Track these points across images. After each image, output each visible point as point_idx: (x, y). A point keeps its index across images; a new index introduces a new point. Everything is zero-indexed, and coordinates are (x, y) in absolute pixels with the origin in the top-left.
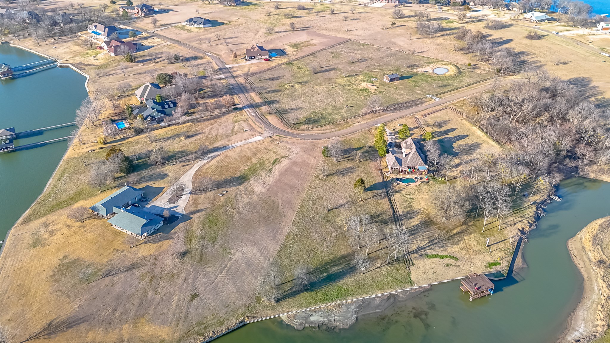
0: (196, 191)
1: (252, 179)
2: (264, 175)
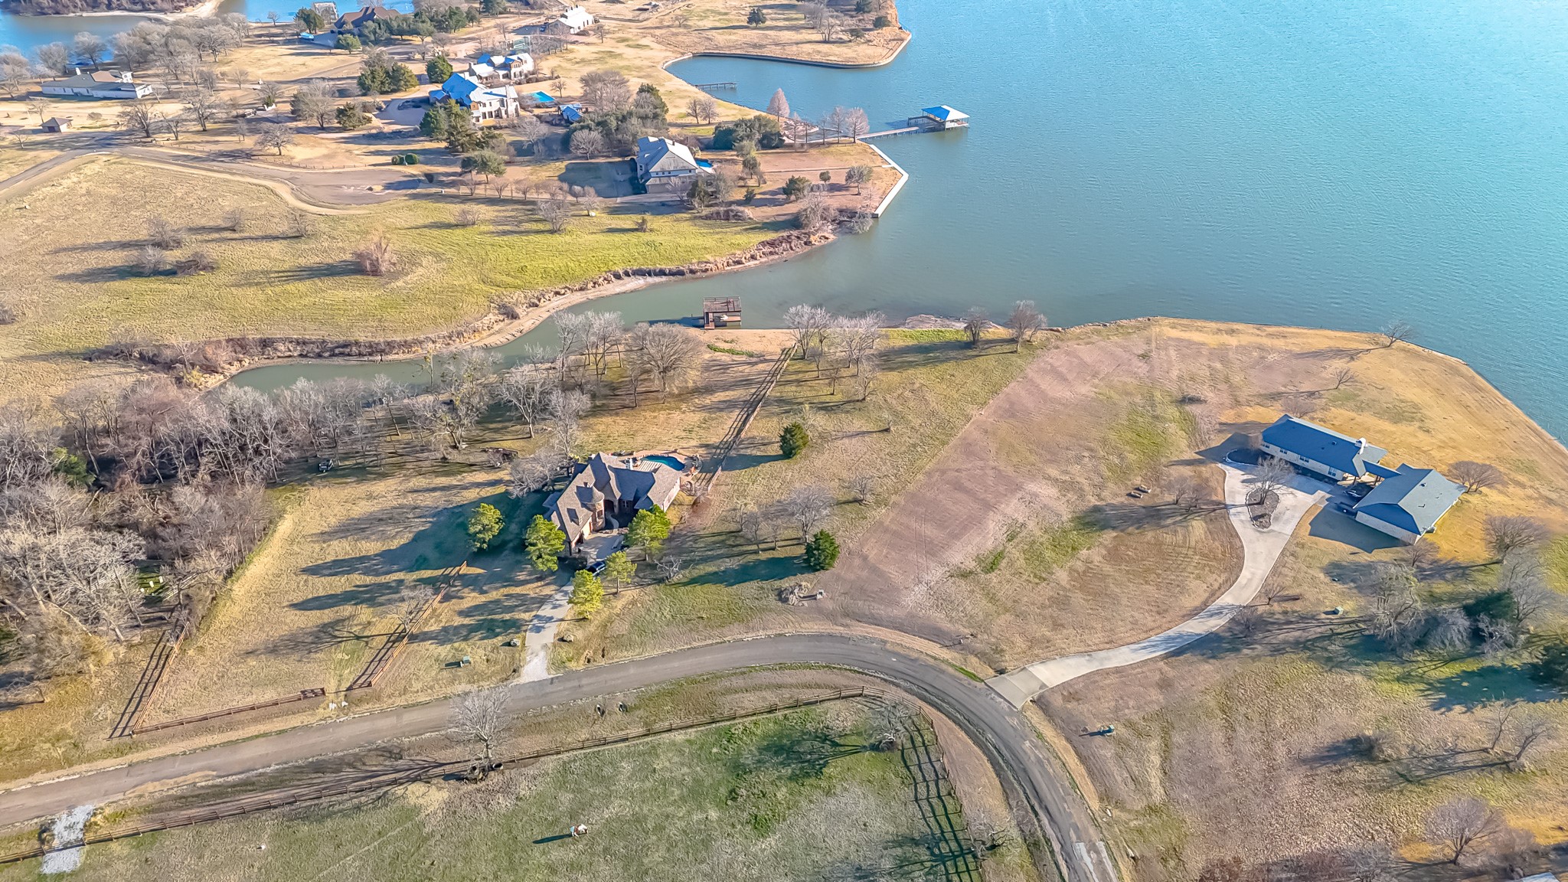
0: (1214, 510)
1: (1065, 518)
2: (1031, 525)
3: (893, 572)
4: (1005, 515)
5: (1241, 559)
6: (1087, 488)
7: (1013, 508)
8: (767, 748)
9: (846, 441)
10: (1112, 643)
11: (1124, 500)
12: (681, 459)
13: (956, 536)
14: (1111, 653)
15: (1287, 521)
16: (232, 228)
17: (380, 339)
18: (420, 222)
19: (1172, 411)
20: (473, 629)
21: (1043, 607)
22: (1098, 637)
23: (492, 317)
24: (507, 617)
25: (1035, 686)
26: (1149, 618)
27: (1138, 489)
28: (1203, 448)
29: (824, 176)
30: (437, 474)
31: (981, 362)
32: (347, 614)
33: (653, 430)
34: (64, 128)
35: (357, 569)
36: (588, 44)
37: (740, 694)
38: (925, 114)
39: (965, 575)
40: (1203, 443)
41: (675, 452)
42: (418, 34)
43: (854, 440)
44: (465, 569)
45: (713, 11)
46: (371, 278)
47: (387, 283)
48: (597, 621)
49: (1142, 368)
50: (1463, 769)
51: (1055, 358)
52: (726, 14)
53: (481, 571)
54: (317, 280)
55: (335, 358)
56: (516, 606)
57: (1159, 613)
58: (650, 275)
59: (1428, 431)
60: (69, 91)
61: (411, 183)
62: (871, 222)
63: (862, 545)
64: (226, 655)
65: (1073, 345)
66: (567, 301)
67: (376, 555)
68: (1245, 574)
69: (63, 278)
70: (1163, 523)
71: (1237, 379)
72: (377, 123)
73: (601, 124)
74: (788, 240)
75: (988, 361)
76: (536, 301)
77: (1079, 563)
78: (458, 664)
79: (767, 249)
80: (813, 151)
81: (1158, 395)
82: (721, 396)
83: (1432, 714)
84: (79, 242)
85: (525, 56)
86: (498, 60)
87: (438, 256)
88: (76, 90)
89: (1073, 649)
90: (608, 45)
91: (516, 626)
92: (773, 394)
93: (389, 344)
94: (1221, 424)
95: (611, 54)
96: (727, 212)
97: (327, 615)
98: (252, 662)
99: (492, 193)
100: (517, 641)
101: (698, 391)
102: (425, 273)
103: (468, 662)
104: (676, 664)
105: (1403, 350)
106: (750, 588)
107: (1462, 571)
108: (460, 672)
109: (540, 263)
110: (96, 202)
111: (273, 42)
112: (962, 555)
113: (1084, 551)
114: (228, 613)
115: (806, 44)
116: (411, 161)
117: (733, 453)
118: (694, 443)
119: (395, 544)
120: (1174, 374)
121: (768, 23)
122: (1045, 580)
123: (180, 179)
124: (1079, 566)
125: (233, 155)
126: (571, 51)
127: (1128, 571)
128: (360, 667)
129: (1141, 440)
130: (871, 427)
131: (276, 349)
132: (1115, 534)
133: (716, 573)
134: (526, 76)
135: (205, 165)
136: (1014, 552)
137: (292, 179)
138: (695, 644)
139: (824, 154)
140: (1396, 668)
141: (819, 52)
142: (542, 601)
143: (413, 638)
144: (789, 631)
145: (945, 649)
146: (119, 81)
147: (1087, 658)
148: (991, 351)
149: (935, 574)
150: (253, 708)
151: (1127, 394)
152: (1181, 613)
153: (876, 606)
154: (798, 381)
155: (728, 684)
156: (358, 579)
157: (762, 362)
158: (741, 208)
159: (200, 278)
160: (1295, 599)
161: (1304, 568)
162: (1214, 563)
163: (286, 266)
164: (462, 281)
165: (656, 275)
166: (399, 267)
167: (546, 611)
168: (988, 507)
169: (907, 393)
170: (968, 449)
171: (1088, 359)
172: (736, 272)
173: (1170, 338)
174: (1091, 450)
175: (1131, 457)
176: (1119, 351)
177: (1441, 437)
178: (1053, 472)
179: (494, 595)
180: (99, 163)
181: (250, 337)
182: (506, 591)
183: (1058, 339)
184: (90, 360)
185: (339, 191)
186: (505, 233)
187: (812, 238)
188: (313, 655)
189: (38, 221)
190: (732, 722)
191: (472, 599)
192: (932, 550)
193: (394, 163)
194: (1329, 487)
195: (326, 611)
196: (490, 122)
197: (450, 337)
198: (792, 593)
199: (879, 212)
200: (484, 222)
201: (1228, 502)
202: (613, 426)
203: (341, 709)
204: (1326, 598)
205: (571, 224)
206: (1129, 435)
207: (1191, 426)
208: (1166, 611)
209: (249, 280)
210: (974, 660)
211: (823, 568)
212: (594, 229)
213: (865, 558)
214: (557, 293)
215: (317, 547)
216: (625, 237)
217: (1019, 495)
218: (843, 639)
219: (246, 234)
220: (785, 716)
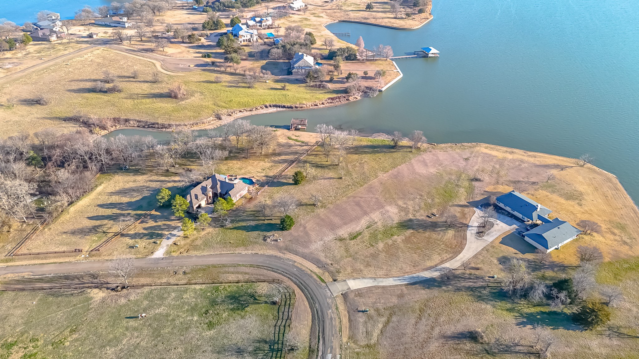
0: (462, 227)
1: (395, 222)
2: (379, 223)
3: (313, 235)
4: (370, 218)
5: (462, 249)
6: (411, 211)
7: (376, 216)
8: (228, 297)
9: (323, 180)
10: (387, 276)
11: (424, 218)
12: (254, 180)
13: (345, 224)
14: (384, 280)
15: (493, 236)
16: (133, 77)
17: (167, 123)
18: (202, 80)
19: (466, 184)
20: (145, 235)
21: (366, 257)
22: (381, 273)
23: (211, 118)
24: (160, 232)
25: (345, 288)
26: (408, 268)
27: (433, 214)
28: (471, 200)
29: (365, 73)
30: (162, 175)
31: (395, 155)
32: (105, 223)
33: (250, 168)
34: (95, 37)
35: (117, 207)
36: (299, 15)
37: (230, 275)
38: (422, 50)
39: (341, 240)
40: (472, 198)
41: (253, 177)
42: (234, 8)
43: (326, 181)
44: (153, 212)
45: (354, 4)
46: (174, 99)
47: (179, 102)
48: (191, 238)
49: (462, 163)
50: (516, 353)
51: (427, 157)
52: (359, 5)
53: (159, 214)
54: (154, 99)
55: (149, 128)
56: (165, 229)
57: (414, 266)
58: (279, 107)
59: (581, 205)
60: (103, 23)
61: (206, 65)
62: (378, 93)
63: (307, 223)
64: (57, 232)
65: (438, 151)
66: (243, 114)
67: (125, 203)
68: (461, 255)
69: (69, 91)
70: (436, 229)
71: (502, 173)
72: (203, 41)
73: (284, 46)
74: (339, 98)
75: (398, 155)
76: (231, 114)
77: (391, 241)
78: (133, 247)
79: (329, 101)
80: (368, 63)
81: (463, 176)
82: (283, 157)
83: (515, 327)
84: (80, 78)
85: (269, 18)
86: (258, 19)
87: (202, 93)
88: (106, 23)
89: (370, 276)
90: (307, 15)
91: (161, 236)
92: (304, 159)
93: (169, 125)
94: (485, 191)
95: (306, 19)
96: (320, 85)
97: (98, 223)
98: (64, 236)
99: (232, 71)
100: (158, 242)
101: (274, 154)
102: (195, 100)
103: (137, 247)
104: (211, 259)
105: (589, 168)
106: (255, 233)
107: (563, 268)
108: (133, 250)
109: (239, 99)
110: (93, 64)
111: (183, 9)
112: (344, 232)
113: (396, 237)
114: (65, 217)
115: (386, 19)
116: (209, 56)
117: (275, 180)
118: (263, 175)
119: (134, 200)
120: (476, 167)
121: (374, 9)
122: (373, 246)
123: (125, 57)
124: (390, 242)
125: (147, 50)
126: (291, 17)
127: (410, 247)
128: (99, 243)
129: (445, 194)
130: (336, 176)
131: (129, 123)
132: (412, 231)
133: (245, 226)
134: (268, 26)
135: (135, 53)
136: (366, 234)
137: (163, 61)
138: (223, 252)
139: (372, 64)
140: (509, 305)
141: (390, 22)
142: (175, 228)
143: (123, 235)
144: (261, 252)
145: (318, 268)
146: (122, 20)
147: (373, 280)
148: (401, 150)
149: (330, 237)
150: (56, 253)
151: (450, 174)
152: (424, 268)
153: (299, 247)
154: (316, 155)
155: (227, 270)
156: (116, 211)
157: (306, 145)
158: (326, 84)
159: (115, 94)
160: (478, 269)
161: (489, 256)
162: (449, 249)
163: (146, 93)
164: (207, 104)
165: (282, 107)
166: (186, 97)
167: (175, 232)
168: (366, 213)
169: (358, 164)
170: (370, 190)
171: (441, 158)
172: (314, 109)
173: (482, 153)
174: (421, 196)
175: (437, 200)
176: (456, 156)
177: (586, 208)
178: (400, 203)
179: (160, 223)
180: (100, 50)
181: (122, 118)
182: (164, 222)
183: (433, 148)
184: (65, 121)
185: (178, 66)
186: (231, 86)
187: (350, 98)
188: (86, 237)
189: (70, 70)
190: (221, 284)
191: (151, 223)
192: (333, 227)
193: (202, 57)
194: (519, 224)
195: (98, 221)
196: (245, 43)
197: (193, 124)
198: (269, 238)
199: (383, 89)
200: (225, 82)
201: (470, 225)
202: (235, 165)
203: (85, 258)
204: (492, 271)
205: (257, 85)
206: (442, 191)
207: (470, 191)
208: (417, 266)
209: (131, 97)
210: (327, 274)
211: (286, 230)
212: (265, 87)
213: (305, 228)
214: (240, 111)
215: (107, 197)
216: (275, 91)
217: (381, 211)
218: (280, 258)
219: (138, 80)
220: (242, 286)
